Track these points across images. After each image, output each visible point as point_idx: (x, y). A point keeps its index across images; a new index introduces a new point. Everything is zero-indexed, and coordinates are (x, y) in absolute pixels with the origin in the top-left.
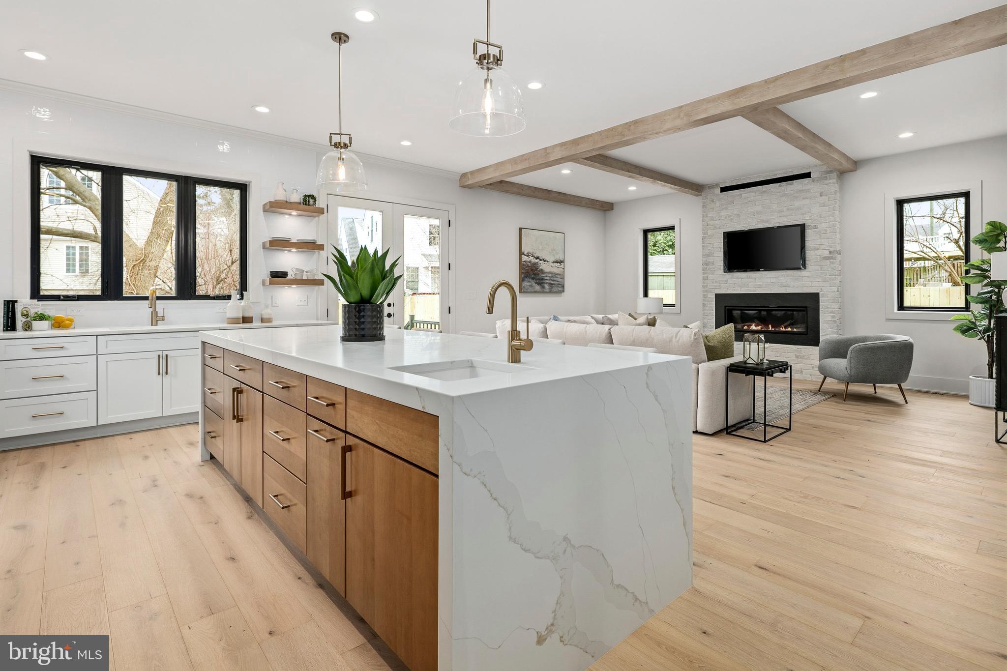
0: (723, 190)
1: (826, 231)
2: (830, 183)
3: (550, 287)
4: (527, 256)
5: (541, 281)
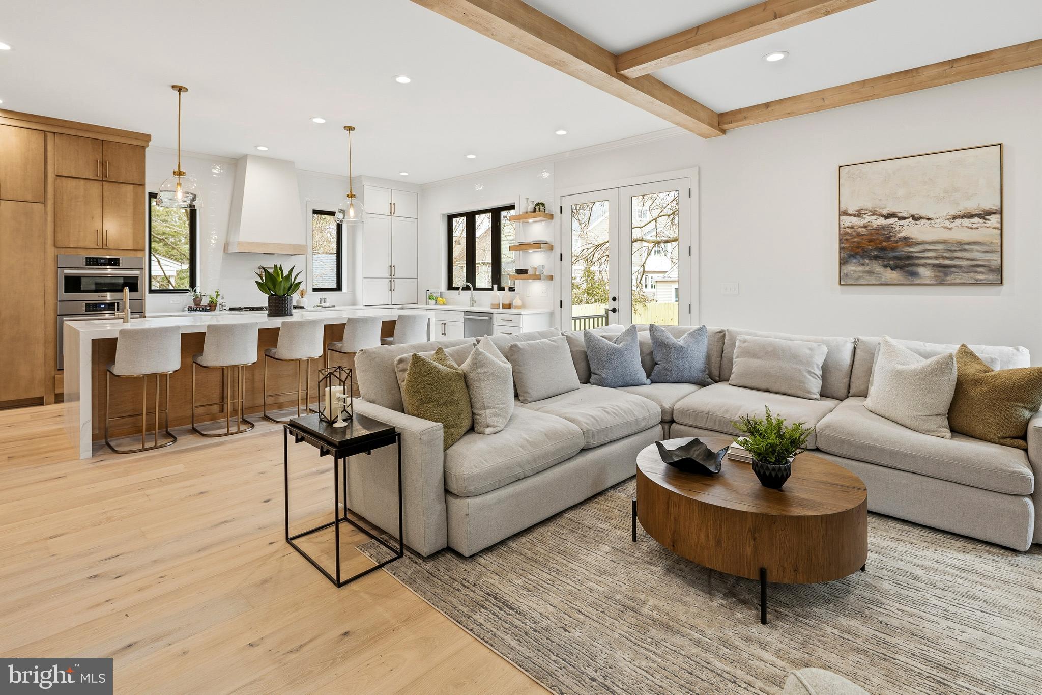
3: (940, 272)
4: (855, 216)
5: (902, 263)
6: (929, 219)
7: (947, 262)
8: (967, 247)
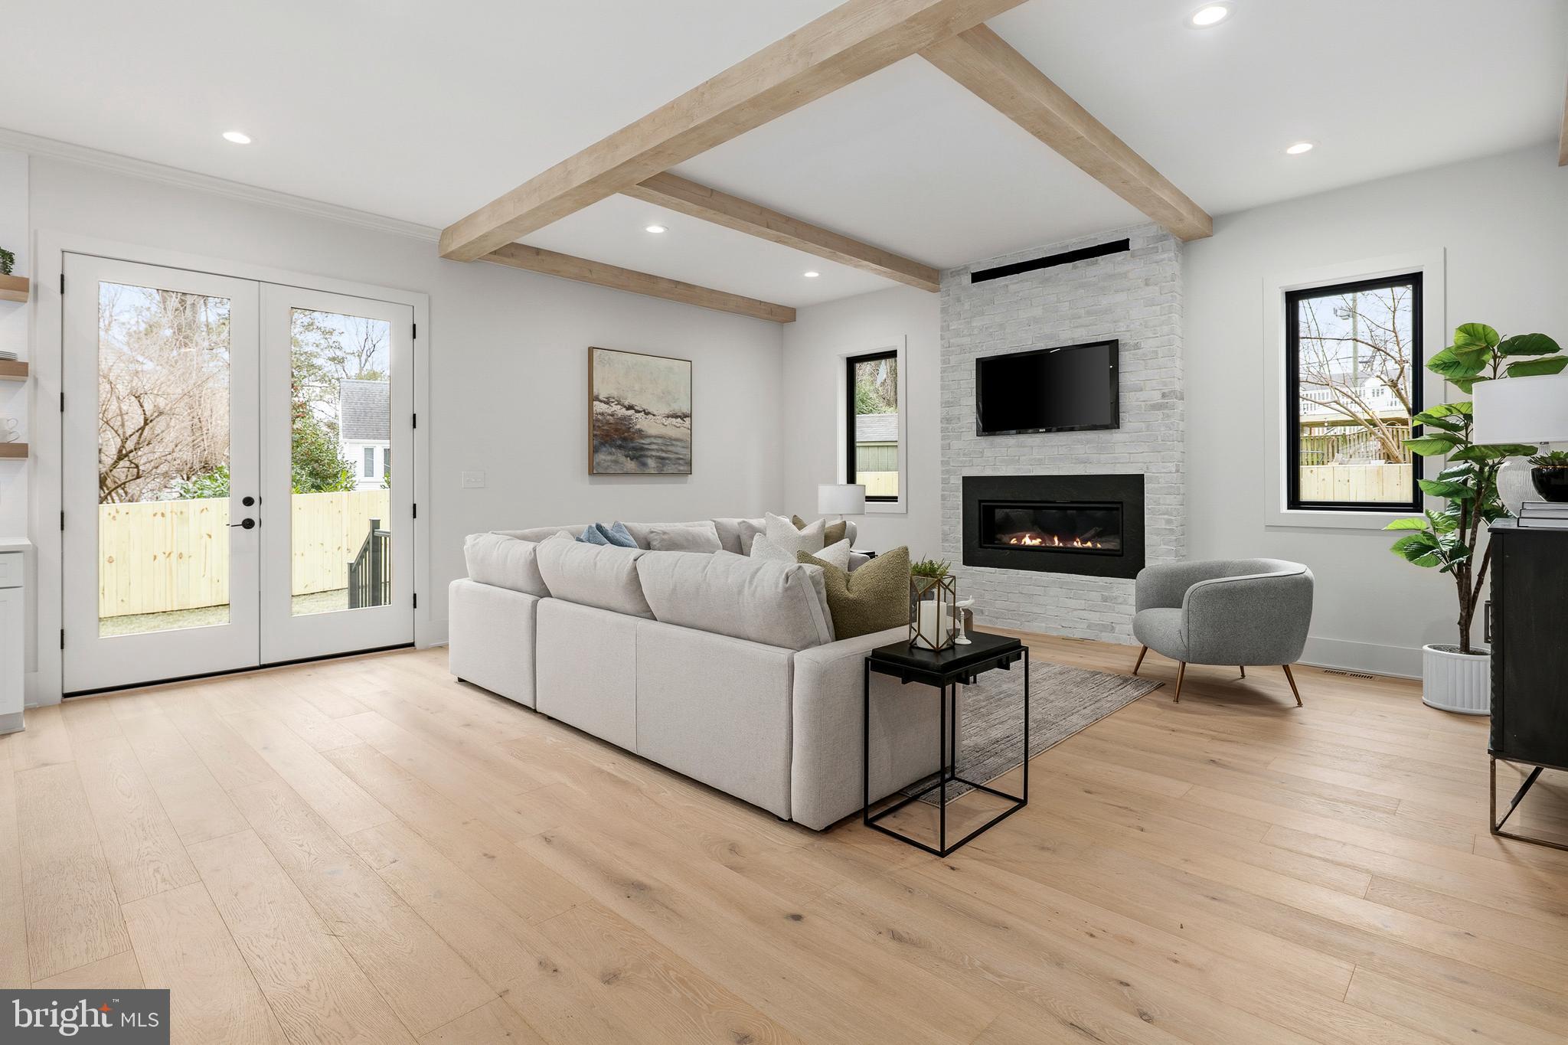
0: (977, 277)
1: (1156, 352)
2: (1163, 260)
3: (660, 463)
4: (605, 403)
5: (638, 454)
6: (654, 415)
7: (664, 455)
8: (674, 442)
